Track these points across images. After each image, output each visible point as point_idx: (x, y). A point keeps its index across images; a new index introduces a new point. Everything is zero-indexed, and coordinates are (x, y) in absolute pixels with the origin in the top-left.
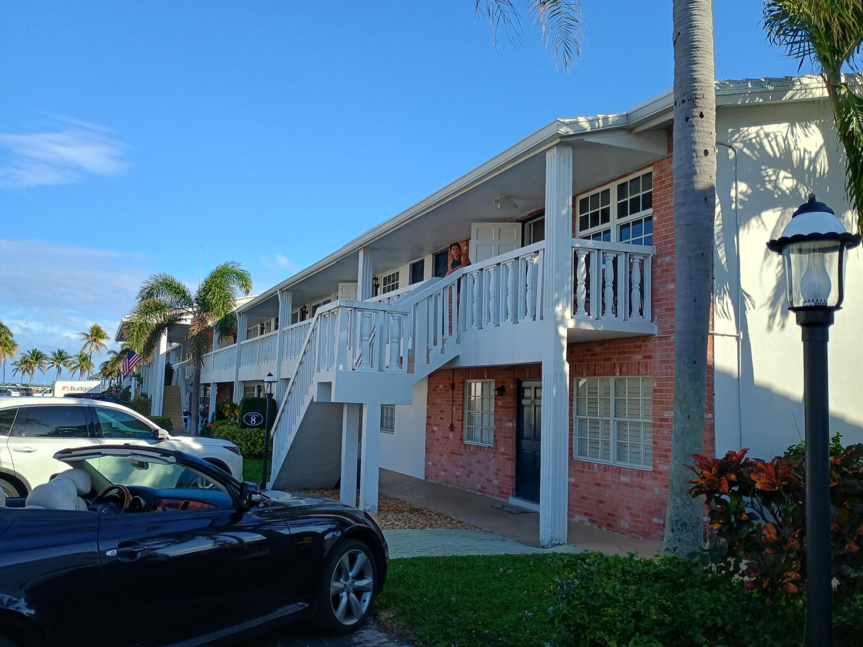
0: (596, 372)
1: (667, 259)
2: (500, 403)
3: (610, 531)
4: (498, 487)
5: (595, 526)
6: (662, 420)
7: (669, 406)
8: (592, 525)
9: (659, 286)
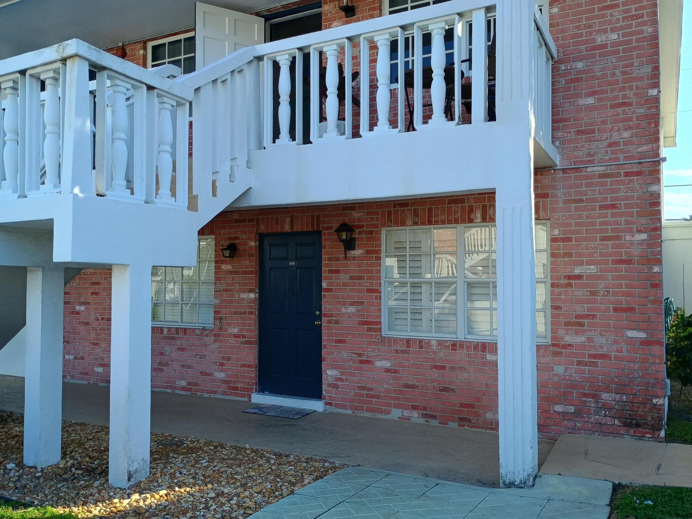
0: (433, 219)
1: (580, 65)
2: (226, 267)
3: (466, 427)
4: (224, 382)
5: (434, 423)
6: (569, 277)
7: (585, 259)
8: (426, 421)
9: (561, 101)
